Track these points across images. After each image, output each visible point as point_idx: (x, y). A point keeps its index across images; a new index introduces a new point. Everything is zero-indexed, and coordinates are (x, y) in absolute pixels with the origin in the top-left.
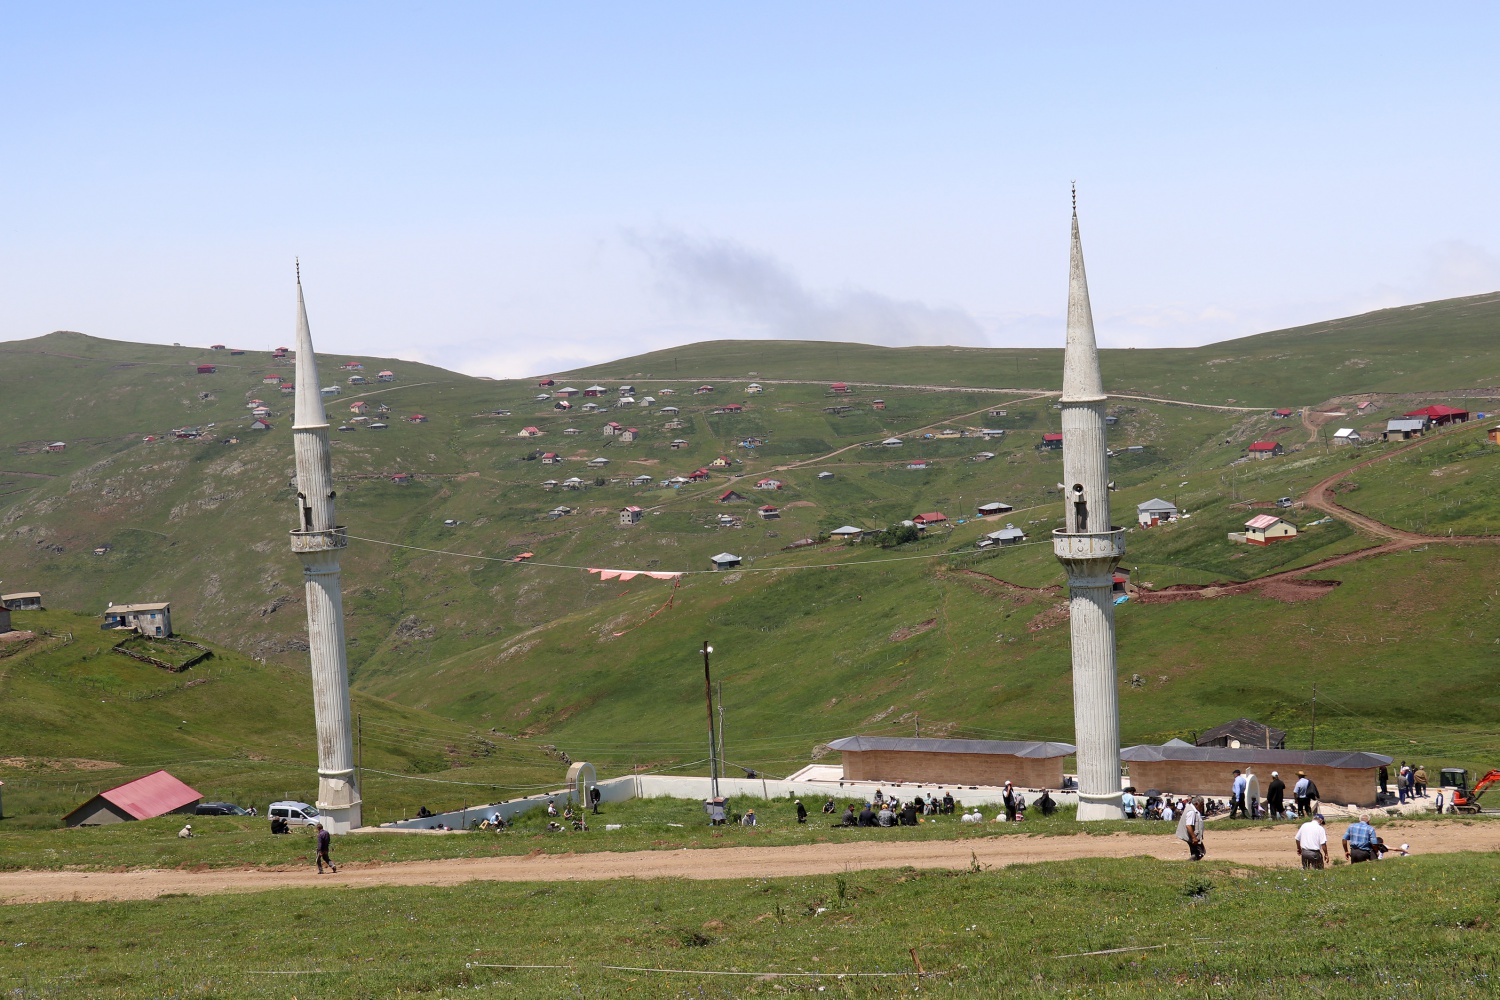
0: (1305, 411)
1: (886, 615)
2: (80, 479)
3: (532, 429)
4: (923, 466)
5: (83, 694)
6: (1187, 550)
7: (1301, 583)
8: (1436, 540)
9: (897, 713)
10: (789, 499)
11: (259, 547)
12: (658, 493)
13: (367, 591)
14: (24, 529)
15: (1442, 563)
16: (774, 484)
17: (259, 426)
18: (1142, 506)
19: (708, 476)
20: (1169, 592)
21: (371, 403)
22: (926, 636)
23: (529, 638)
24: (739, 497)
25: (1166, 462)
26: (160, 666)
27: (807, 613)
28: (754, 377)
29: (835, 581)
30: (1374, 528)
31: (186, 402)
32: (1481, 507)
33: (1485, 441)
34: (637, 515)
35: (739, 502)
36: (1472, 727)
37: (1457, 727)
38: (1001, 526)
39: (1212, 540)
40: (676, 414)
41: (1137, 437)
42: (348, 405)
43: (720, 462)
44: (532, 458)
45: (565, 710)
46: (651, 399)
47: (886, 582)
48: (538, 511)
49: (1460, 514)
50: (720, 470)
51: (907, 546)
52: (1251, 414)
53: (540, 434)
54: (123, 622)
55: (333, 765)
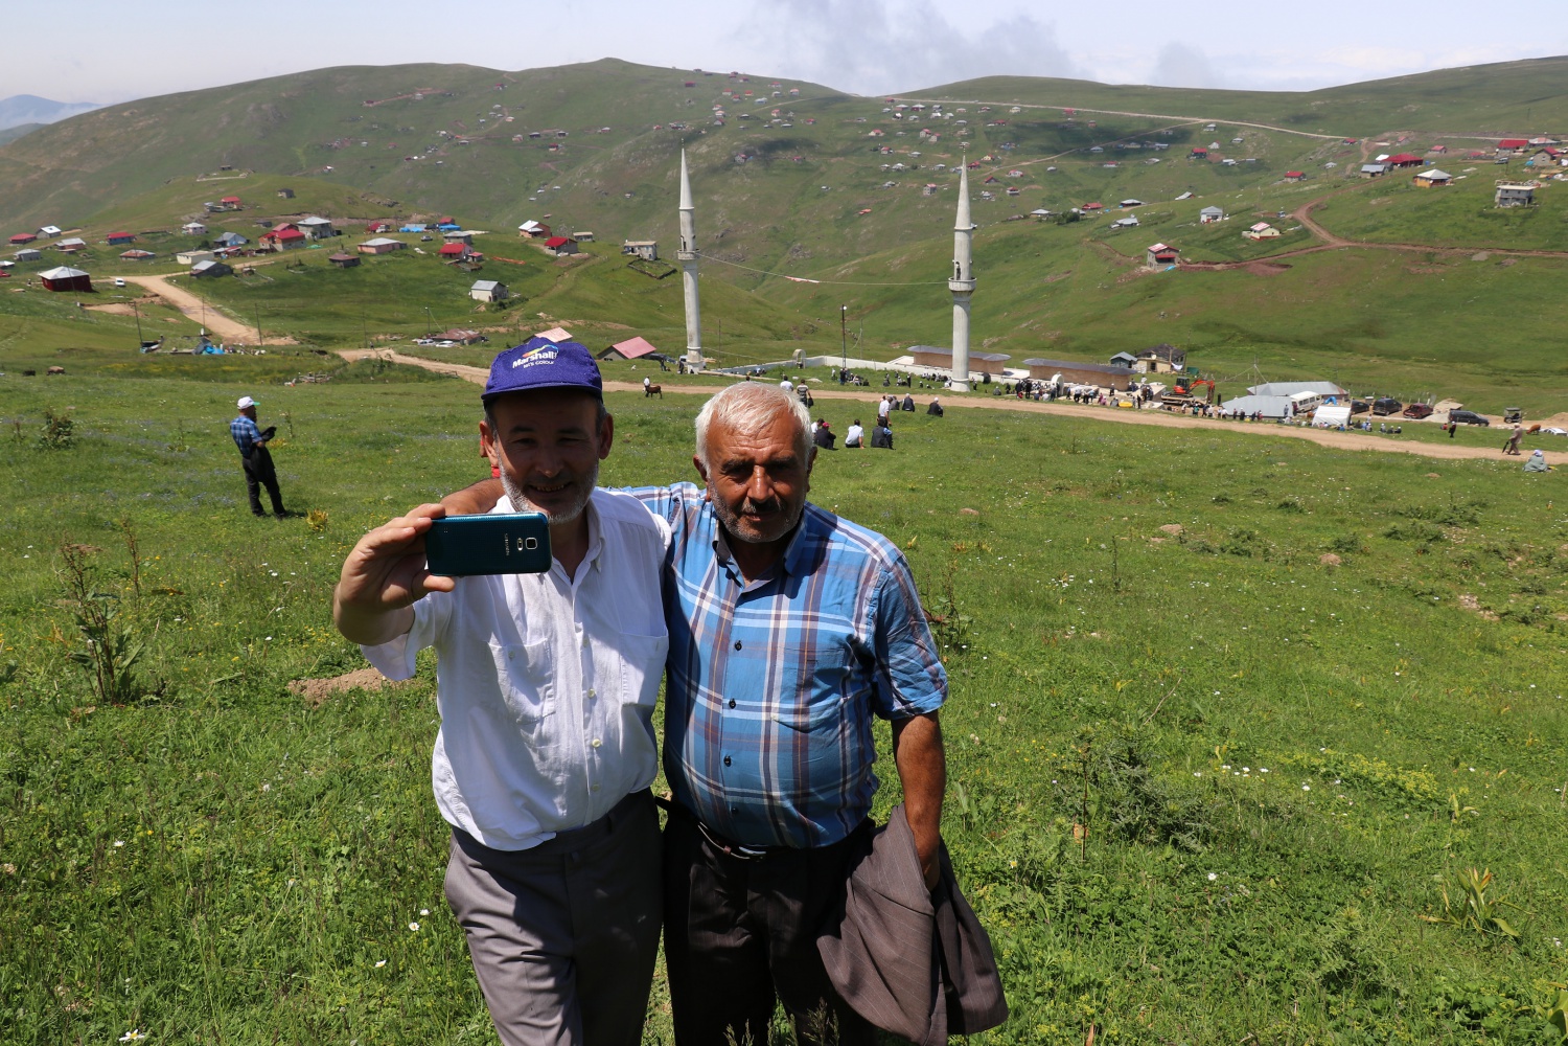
0: (1364, 140)
1: (1048, 266)
2: (618, 151)
3: (878, 131)
4: (1113, 166)
5: (612, 289)
6: (1217, 241)
7: (1271, 265)
8: (1355, 244)
9: (1032, 324)
10: (1026, 184)
11: (715, 198)
12: (948, 176)
13: (774, 228)
14: (587, 181)
15: (1353, 258)
16: (1019, 173)
17: (718, 123)
18: (1203, 211)
19: (979, 167)
20: (1198, 265)
21: (784, 111)
22: (1063, 280)
23: (853, 265)
24: (996, 181)
25: (1269, 170)
26: (650, 275)
27: (1006, 262)
28: (1016, 102)
29: (1026, 243)
30: (1324, 235)
31: (678, 105)
32: (1388, 226)
33: (1410, 183)
34: (933, 189)
35: (996, 184)
36: (1331, 353)
37: (1321, 353)
38: (1128, 216)
39: (1232, 235)
40: (965, 125)
41: (1254, 153)
42: (770, 110)
43: (988, 158)
44: (876, 150)
45: (867, 308)
46: (951, 115)
47: (1054, 246)
48: (876, 183)
49: (1375, 229)
50: (987, 163)
51: (1072, 224)
52: (1331, 140)
53: (882, 134)
54: (633, 251)
55: (693, 346)
